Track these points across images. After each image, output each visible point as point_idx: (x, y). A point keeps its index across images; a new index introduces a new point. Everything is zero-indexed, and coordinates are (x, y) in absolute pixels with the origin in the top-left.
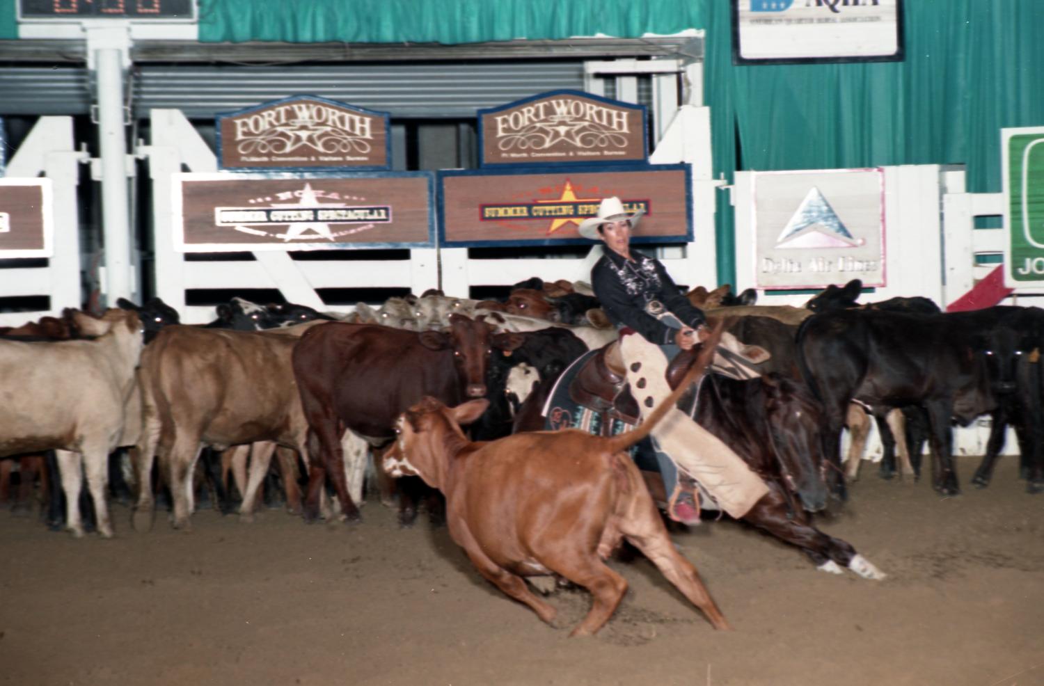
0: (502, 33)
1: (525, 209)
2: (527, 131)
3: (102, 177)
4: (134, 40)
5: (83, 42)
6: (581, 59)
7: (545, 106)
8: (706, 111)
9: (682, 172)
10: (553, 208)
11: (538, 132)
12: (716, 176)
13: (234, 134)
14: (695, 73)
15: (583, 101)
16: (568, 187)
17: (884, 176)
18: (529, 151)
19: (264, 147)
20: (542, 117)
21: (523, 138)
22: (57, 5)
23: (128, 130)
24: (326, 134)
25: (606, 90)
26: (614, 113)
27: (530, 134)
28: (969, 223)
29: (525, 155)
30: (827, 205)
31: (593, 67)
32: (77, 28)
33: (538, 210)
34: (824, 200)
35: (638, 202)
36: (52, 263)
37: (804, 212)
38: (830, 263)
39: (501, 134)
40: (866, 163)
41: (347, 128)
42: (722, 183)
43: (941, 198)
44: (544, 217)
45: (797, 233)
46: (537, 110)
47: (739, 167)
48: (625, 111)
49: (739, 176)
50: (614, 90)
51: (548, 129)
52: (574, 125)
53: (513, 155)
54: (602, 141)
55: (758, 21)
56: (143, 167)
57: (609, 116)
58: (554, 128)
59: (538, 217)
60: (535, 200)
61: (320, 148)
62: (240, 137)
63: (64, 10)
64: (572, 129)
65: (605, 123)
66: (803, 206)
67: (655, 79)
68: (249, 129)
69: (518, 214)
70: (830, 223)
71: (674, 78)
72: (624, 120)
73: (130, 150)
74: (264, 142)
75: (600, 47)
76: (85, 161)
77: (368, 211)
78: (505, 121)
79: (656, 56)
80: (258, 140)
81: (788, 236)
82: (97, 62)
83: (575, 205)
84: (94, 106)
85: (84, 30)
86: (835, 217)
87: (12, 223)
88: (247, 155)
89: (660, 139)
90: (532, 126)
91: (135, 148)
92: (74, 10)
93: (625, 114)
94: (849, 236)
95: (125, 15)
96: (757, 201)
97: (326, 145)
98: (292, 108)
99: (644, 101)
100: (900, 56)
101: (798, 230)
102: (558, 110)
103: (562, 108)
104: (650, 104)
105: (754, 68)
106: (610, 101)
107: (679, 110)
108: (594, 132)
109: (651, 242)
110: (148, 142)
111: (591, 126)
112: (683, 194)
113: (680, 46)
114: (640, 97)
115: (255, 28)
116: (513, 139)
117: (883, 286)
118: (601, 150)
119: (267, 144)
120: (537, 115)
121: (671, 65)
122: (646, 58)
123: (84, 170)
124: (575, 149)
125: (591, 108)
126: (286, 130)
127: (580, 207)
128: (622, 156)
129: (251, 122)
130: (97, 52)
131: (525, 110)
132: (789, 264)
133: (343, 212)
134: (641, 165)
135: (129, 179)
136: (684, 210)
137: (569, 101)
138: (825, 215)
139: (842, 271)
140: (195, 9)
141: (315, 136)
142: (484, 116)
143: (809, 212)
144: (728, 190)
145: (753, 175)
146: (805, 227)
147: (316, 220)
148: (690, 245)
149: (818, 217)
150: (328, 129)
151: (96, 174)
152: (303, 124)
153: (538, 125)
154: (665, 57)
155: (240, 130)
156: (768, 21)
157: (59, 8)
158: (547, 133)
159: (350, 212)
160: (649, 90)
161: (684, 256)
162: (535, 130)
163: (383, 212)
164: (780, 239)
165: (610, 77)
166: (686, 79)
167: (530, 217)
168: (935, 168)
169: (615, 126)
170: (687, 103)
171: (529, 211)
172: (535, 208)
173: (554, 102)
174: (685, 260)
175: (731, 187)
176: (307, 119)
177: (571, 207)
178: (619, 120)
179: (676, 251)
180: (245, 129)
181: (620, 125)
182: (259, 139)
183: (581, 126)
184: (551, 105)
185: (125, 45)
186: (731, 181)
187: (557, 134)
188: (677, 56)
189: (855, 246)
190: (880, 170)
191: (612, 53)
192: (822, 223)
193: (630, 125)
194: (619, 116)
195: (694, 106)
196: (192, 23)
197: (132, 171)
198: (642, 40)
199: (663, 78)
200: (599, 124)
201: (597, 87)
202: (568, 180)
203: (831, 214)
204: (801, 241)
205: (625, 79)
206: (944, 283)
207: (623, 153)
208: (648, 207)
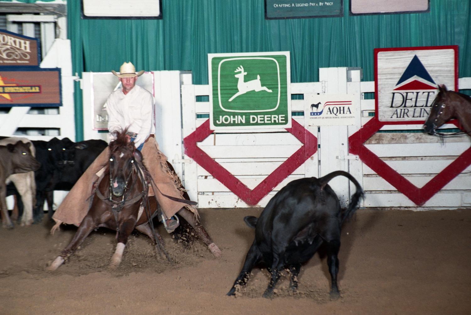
6: (5, 14)
8: (69, 42)
9: (57, 72)
12: (74, 75)
14: (62, 22)
15: (6, 35)
17: (154, 76)
25: (19, 30)
26: (22, 41)
28: (194, 99)
31: (12, 18)
35: (35, 86)
42: (76, 78)
43: (181, 87)
47: (85, 70)
49: (84, 74)
50: (22, 30)
54: (17, 56)
57: (20, 43)
64: (1, 49)
65: (18, 46)
67: (42, 25)
71: (52, 25)
72: (28, 45)
75: (15, 8)
79: (43, 13)
83: (3, 87)
89: (46, 54)
93: (28, 42)
96: (94, 87)
99: (37, 36)
100: (161, 17)
104: (40, 38)
105: (92, 21)
106: (20, 36)
107: (55, 41)
108: (12, 51)
109: (42, 106)
111: (11, 48)
112: (57, 83)
113: (55, 8)
114: (36, 34)
118: (16, 60)
121: (51, 18)
122: (38, 14)
124: (3, 59)
127: (6, 88)
128: (27, 63)
134: (36, 68)
136: (58, 91)
144: (79, 81)
145: (92, 74)
148: (61, 108)
154: (47, 14)
160: (40, 31)
161: (59, 113)
164: (104, 106)
165: (20, 24)
166: (59, 26)
168: (177, 72)
169: (23, 48)
170: (58, 37)
174: (59, 115)
175: (81, 80)
177: (1, 88)
178: (26, 45)
179: (54, 111)
183: (6, 48)
186: (81, 77)
188: (53, 13)
190: (152, 73)
191: (21, 11)
193: (31, 48)
194: (25, 43)
195: (63, 39)
198: (36, 4)
199: (47, 25)
200: (15, 47)
201: (14, 29)
205: (28, 25)
206: (182, 127)
207: (27, 62)
208: (40, 89)
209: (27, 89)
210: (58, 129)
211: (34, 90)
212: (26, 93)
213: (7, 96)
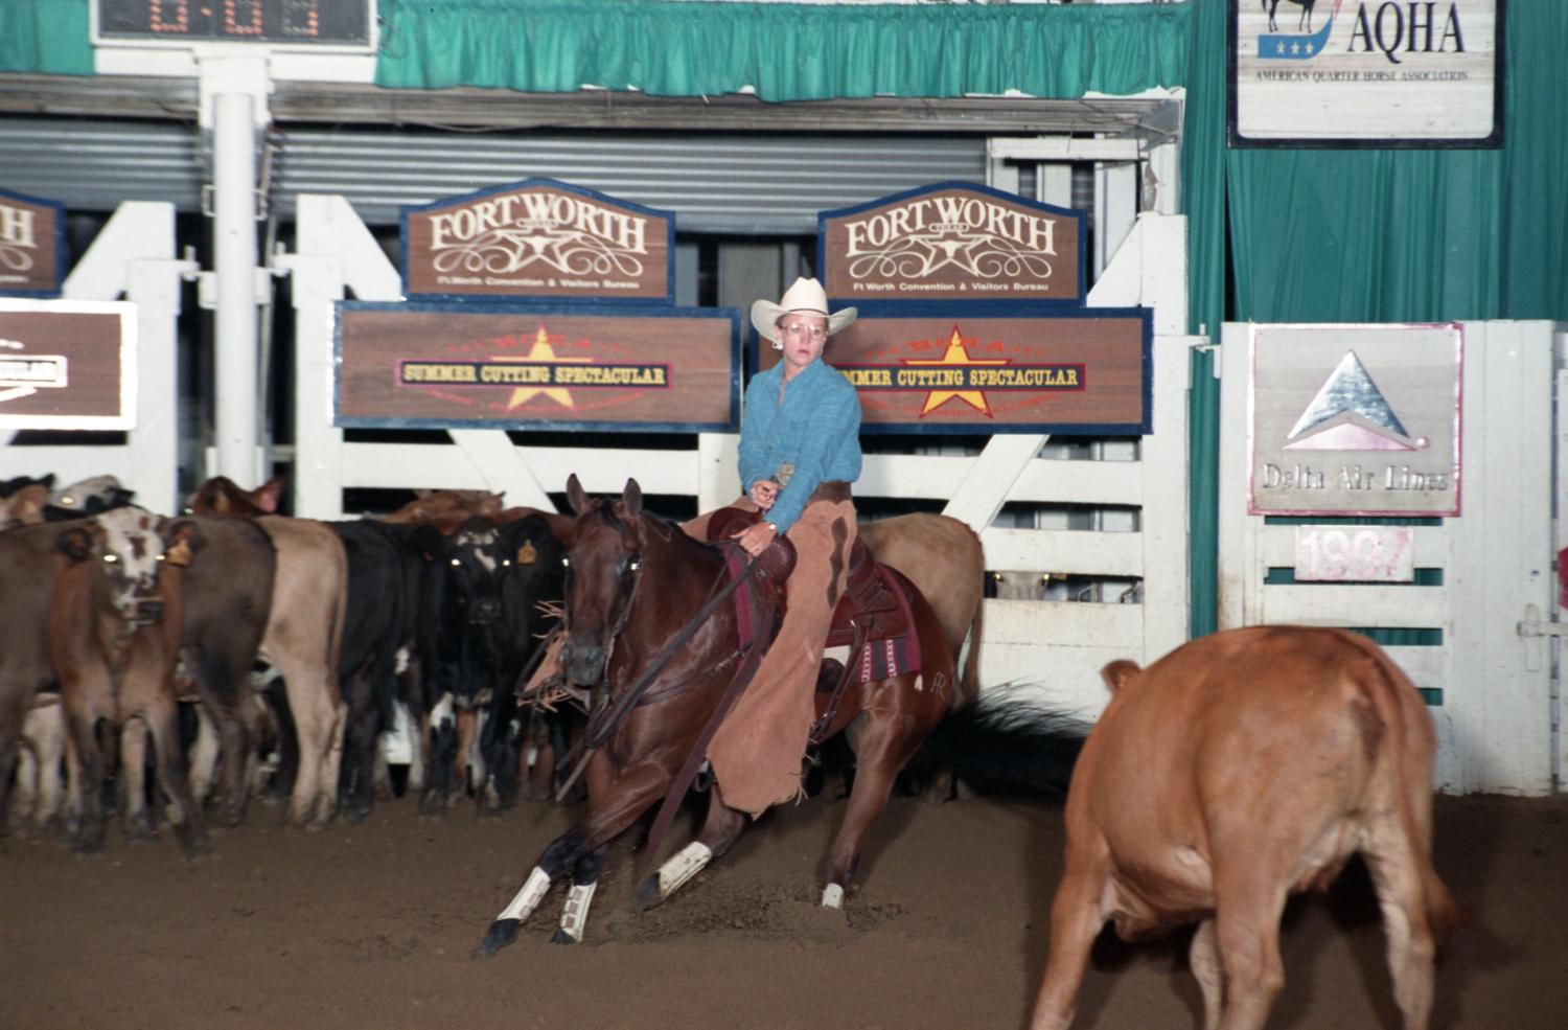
0: (859, 86)
1: (887, 374)
2: (895, 248)
3: (215, 303)
4: (275, 81)
5: (194, 83)
6: (983, 135)
7: (925, 208)
8: (1182, 219)
9: (1139, 322)
10: (931, 373)
11: (910, 249)
12: (1193, 330)
13: (430, 240)
14: (1165, 161)
15: (984, 201)
16: (956, 340)
17: (1462, 337)
18: (897, 280)
19: (475, 262)
20: (920, 225)
21: (888, 259)
22: (156, 18)
23: (262, 228)
24: (572, 244)
25: (1021, 184)
26: (1033, 221)
27: (901, 253)
29: (890, 287)
30: (1370, 381)
31: (1001, 148)
32: (186, 56)
33: (907, 377)
34: (1365, 372)
35: (1065, 367)
36: (133, 439)
37: (1331, 392)
38: (1371, 475)
39: (853, 251)
40: (1435, 316)
41: (607, 234)
42: (1201, 341)
43: (1555, 377)
44: (917, 388)
45: (1320, 424)
46: (913, 213)
47: (1230, 316)
48: (1049, 218)
49: (1228, 328)
50: (1034, 184)
51: (928, 245)
52: (970, 240)
53: (871, 287)
54: (1012, 267)
55: (1269, 74)
56: (282, 287)
57: (1025, 226)
58: (935, 243)
59: (907, 388)
60: (903, 360)
61: (564, 267)
62: (438, 244)
63: (166, 27)
64: (965, 246)
65: (1017, 237)
66: (1331, 382)
67: (1099, 171)
68: (452, 233)
69: (876, 382)
70: (1373, 410)
71: (1132, 168)
72: (1049, 234)
73: (262, 261)
74: (475, 254)
75: (1015, 115)
76: (190, 277)
77: (635, 371)
78: (860, 230)
79: (1104, 131)
80: (466, 251)
81: (1304, 430)
82: (215, 118)
83: (966, 369)
84: (208, 187)
85: (196, 61)
86: (1381, 401)
87: (71, 373)
88: (448, 275)
89: (1104, 267)
90: (903, 239)
91: (270, 257)
92: (184, 28)
93: (1049, 224)
94: (1403, 432)
95: (262, 38)
96: (1257, 373)
97: (571, 261)
98: (522, 200)
99: (1081, 203)
100: (1496, 140)
101: (1321, 420)
102: (944, 215)
103: (952, 212)
104: (1090, 208)
105: (1260, 153)
106: (1027, 201)
107: (1137, 219)
108: (1000, 251)
109: (1086, 432)
110: (291, 249)
111: (995, 242)
112: (1138, 357)
113: (1142, 114)
114: (1074, 197)
115: (468, 66)
116: (873, 259)
117: (1457, 514)
118: (1010, 281)
119: (480, 257)
120: (911, 222)
121: (1126, 148)
122: (1089, 135)
123: (189, 290)
124: (970, 278)
125: (997, 213)
126: (511, 235)
127: (973, 373)
128: (1041, 292)
129: (456, 221)
130: (215, 98)
131: (893, 213)
132: (1305, 476)
133: (597, 371)
134: (1071, 307)
135: (260, 307)
136: (1139, 382)
137: (963, 200)
138: (1366, 398)
139: (1389, 489)
140: (375, 31)
141: (556, 248)
142: (828, 221)
143: (1341, 391)
144: (1210, 352)
145: (1253, 328)
146: (1333, 416)
147: (552, 383)
148: (1145, 438)
149: (1354, 400)
150: (578, 235)
151: (206, 300)
152: (538, 226)
153: (913, 238)
154: (1119, 135)
155: (438, 232)
156: (1285, 75)
157: (159, 23)
158: (926, 252)
159: (607, 370)
160: (1091, 185)
161: (1137, 456)
162: (908, 246)
163: (659, 372)
164: (1291, 435)
165: (1027, 166)
166: (1149, 171)
167: (895, 387)
168: (1545, 327)
169: (1033, 243)
170: (1151, 208)
171: (894, 377)
172: (902, 372)
173: (939, 202)
174: (1138, 464)
175: (1216, 348)
176: (544, 217)
177: (960, 372)
178: (1040, 233)
179: (1128, 448)
180: (447, 232)
181: (1041, 241)
182: (467, 249)
183: (979, 242)
184: (934, 205)
185: (262, 89)
186: (1217, 340)
187: (942, 254)
188: (1137, 131)
189: (1413, 449)
190: (1456, 327)
191: (1031, 128)
192: (1360, 410)
193: (1057, 242)
194: (1041, 226)
195: (1161, 214)
196: (368, 55)
197: (264, 294)
198: (1083, 103)
199: (1113, 172)
200: (1008, 240)
201: (1008, 181)
202: (956, 328)
203: (1376, 396)
204: (1326, 440)
205: (1051, 170)
206: (1554, 514)
207: (1045, 287)
208: (1081, 377)
209: (1039, 376)
210: (1135, 509)
211: (1060, 380)
212: (1034, 388)
213: (975, 398)
